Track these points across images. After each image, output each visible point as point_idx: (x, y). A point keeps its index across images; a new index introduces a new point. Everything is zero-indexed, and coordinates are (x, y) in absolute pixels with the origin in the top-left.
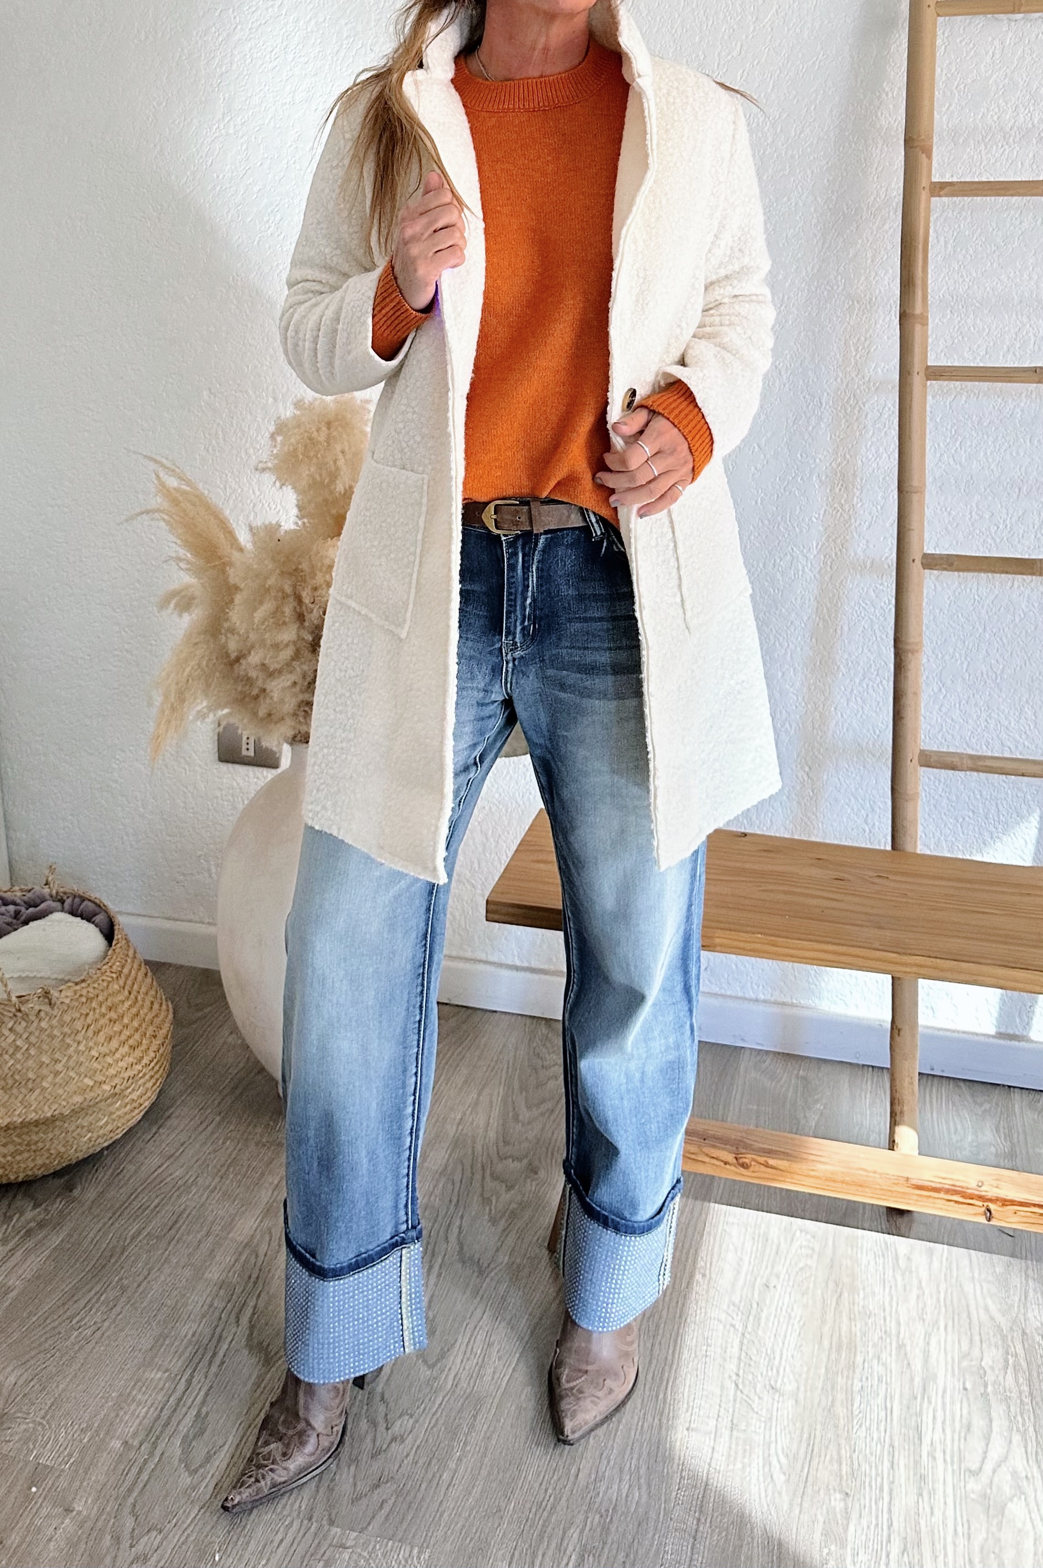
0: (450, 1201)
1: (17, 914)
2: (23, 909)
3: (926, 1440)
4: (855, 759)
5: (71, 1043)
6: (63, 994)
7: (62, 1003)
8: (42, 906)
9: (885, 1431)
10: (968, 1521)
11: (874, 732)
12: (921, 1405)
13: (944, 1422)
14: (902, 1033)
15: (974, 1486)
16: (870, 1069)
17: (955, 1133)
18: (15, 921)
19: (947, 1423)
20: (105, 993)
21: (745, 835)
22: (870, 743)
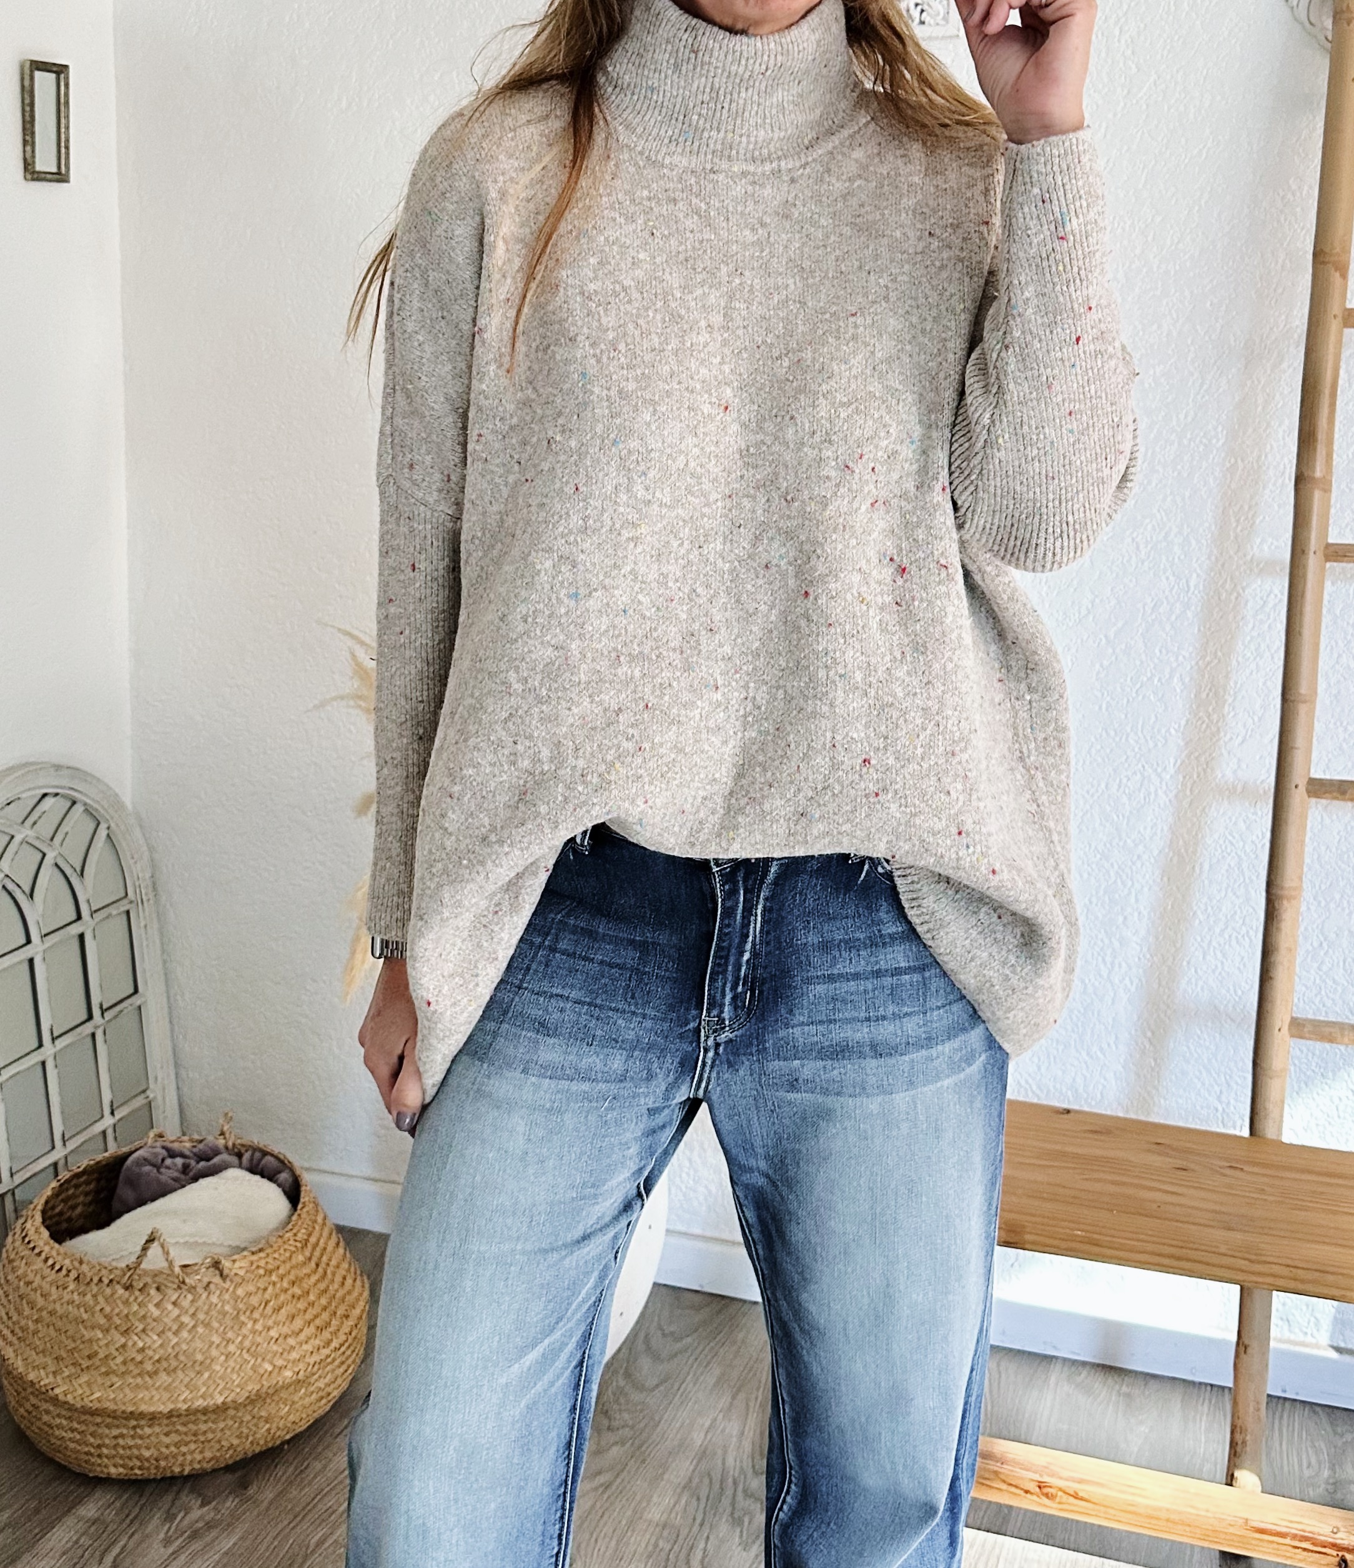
0: (694, 1519)
1: (185, 1169)
2: (193, 1163)
4: (1209, 1024)
5: (246, 1321)
6: (237, 1265)
7: (236, 1274)
8: (216, 1160)
11: (1235, 991)
14: (1249, 1350)
16: (1209, 1388)
17: (1308, 1467)
18: (183, 1177)
20: (288, 1266)
21: (1068, 1111)
22: (1230, 1005)
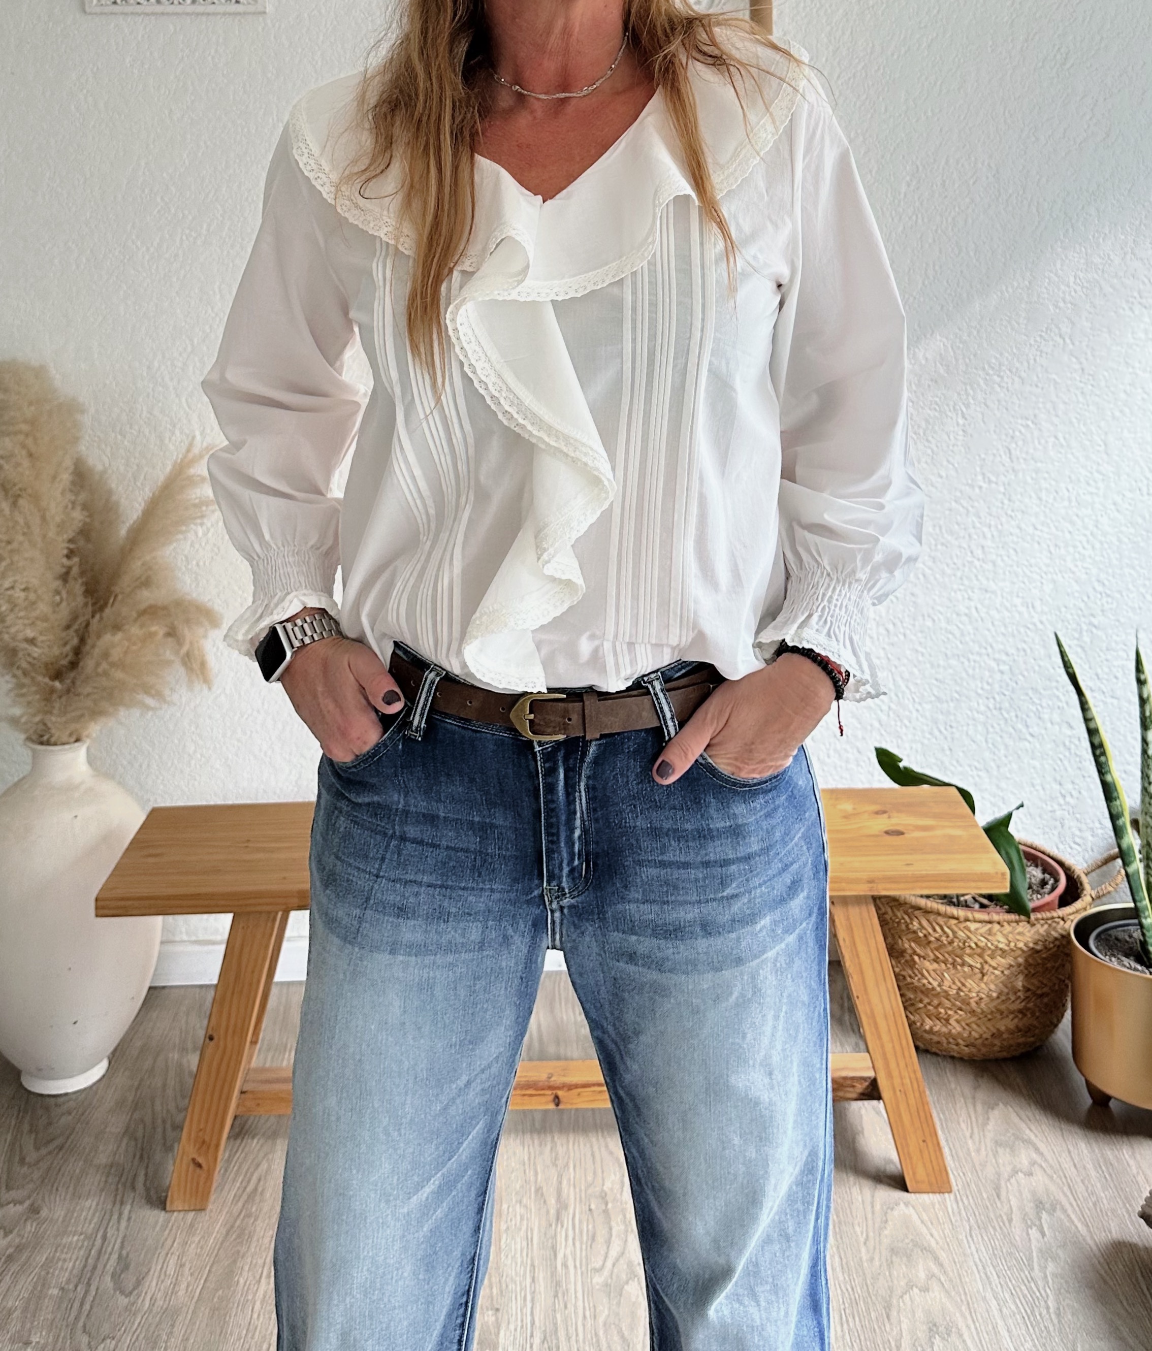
3: (560, 1256)
9: (527, 1255)
10: (594, 1306)
12: (555, 1230)
13: (574, 1239)
15: (598, 1280)
19: (577, 1238)
